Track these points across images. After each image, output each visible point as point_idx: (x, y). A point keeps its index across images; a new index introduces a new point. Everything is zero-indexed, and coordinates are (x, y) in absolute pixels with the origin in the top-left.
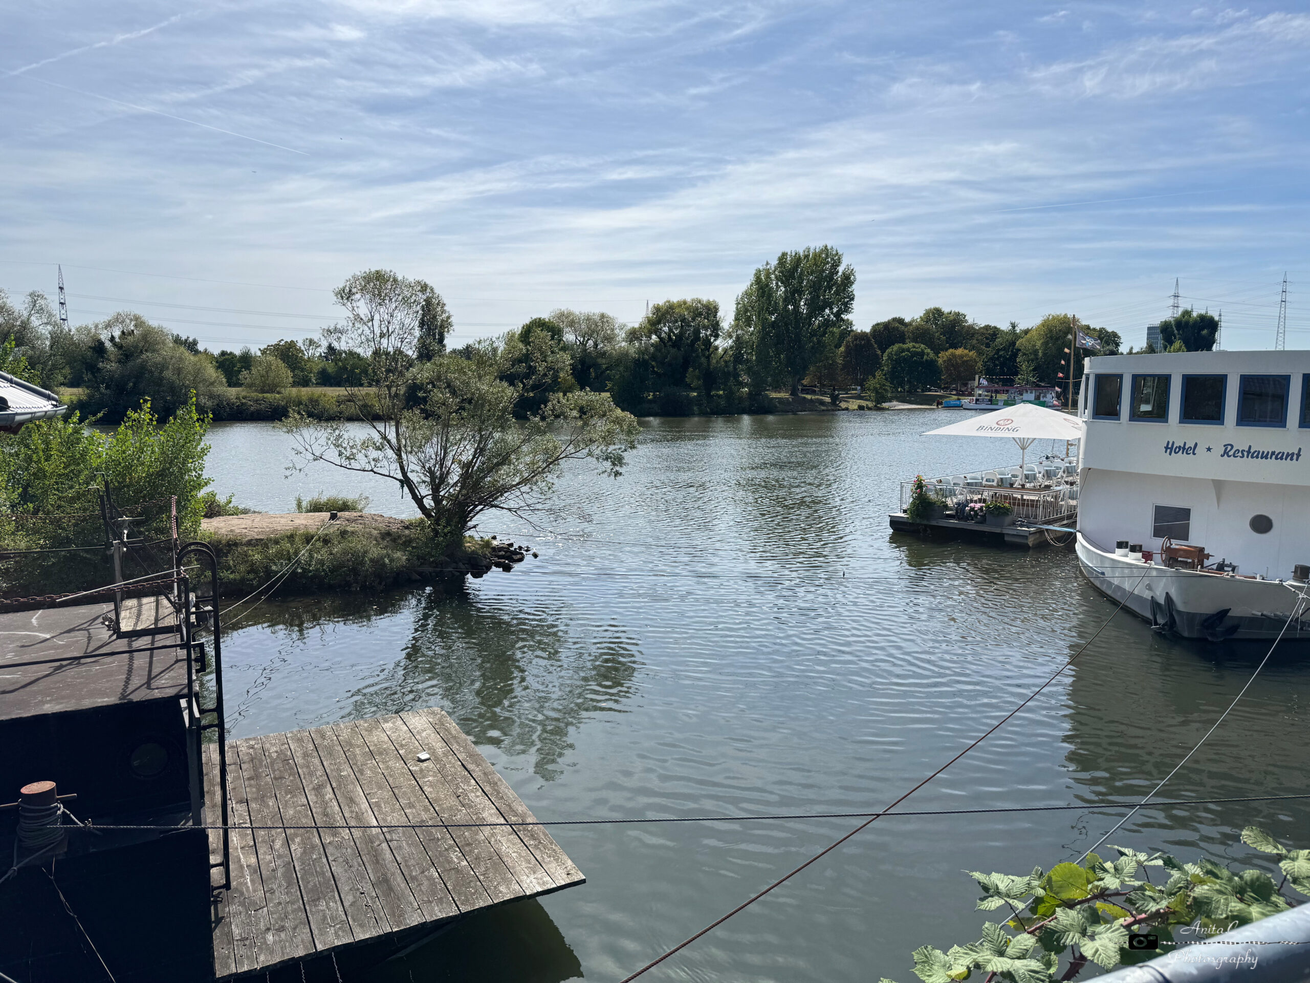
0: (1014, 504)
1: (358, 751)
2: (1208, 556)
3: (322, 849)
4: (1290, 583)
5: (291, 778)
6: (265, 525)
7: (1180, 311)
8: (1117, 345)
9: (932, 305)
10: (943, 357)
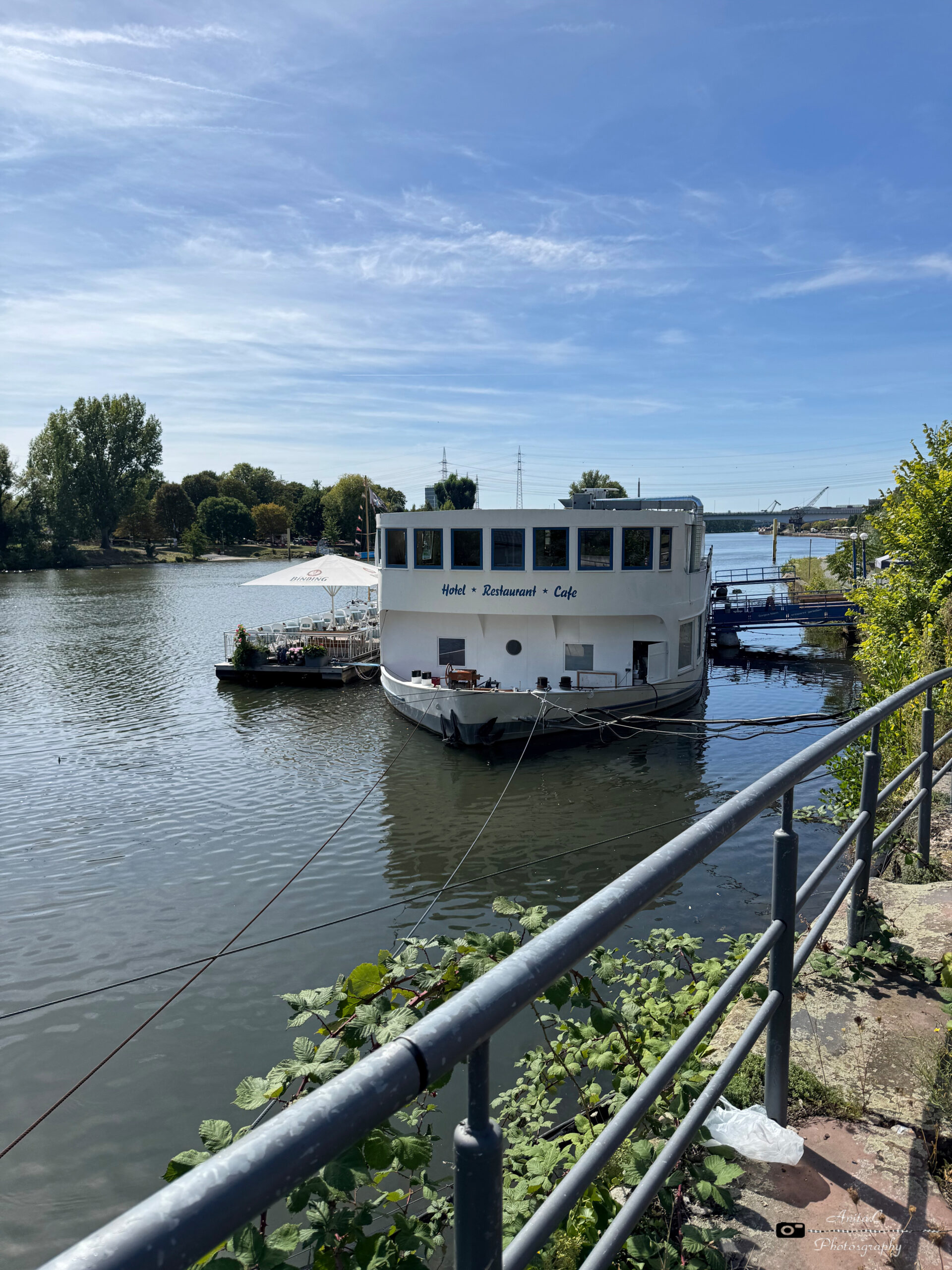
0: (328, 646)
2: (479, 677)
4: (536, 691)
7: (448, 475)
8: (403, 503)
9: (241, 461)
10: (256, 511)
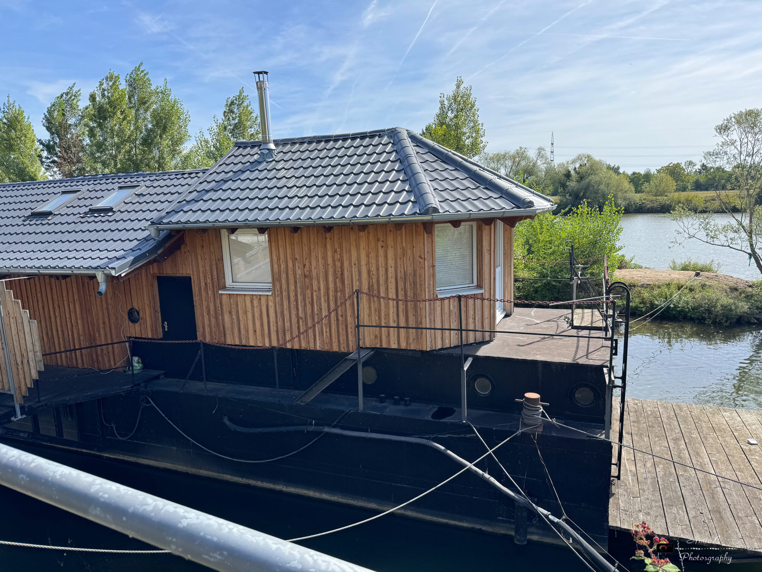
1: (704, 424)
3: (676, 477)
5: (659, 429)
6: (652, 276)
